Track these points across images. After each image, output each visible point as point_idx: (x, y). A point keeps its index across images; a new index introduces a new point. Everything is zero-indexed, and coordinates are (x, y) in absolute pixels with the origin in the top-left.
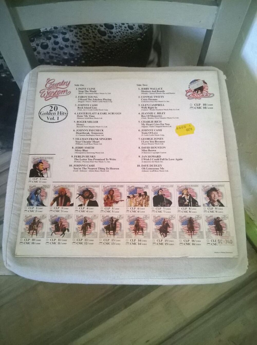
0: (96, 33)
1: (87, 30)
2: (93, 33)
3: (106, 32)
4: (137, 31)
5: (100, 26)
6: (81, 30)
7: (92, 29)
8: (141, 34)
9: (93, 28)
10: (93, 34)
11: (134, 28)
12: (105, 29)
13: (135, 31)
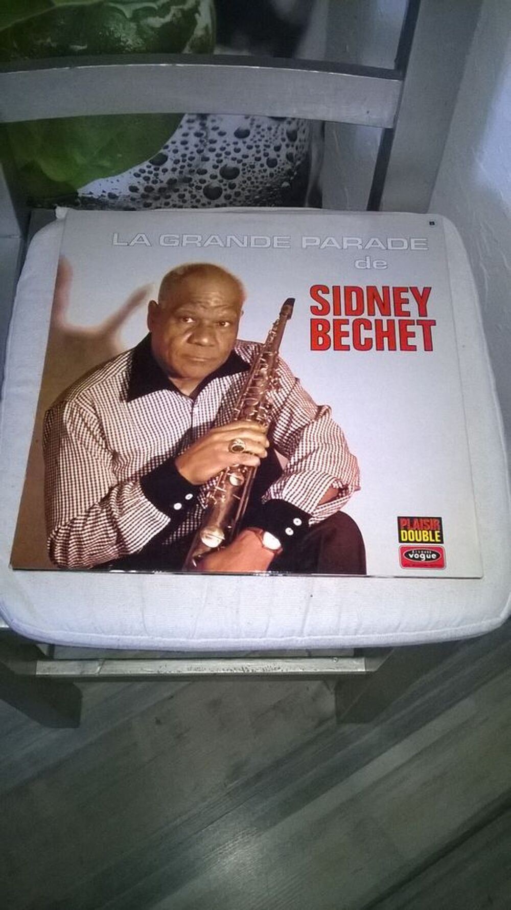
0: (198, 197)
1: (182, 197)
2: (192, 200)
3: (223, 187)
4: (281, 167)
5: (209, 179)
6: (168, 200)
7: (190, 192)
8: (290, 173)
9: (194, 188)
10: (192, 202)
11: (278, 162)
12: (221, 181)
13: (279, 168)
